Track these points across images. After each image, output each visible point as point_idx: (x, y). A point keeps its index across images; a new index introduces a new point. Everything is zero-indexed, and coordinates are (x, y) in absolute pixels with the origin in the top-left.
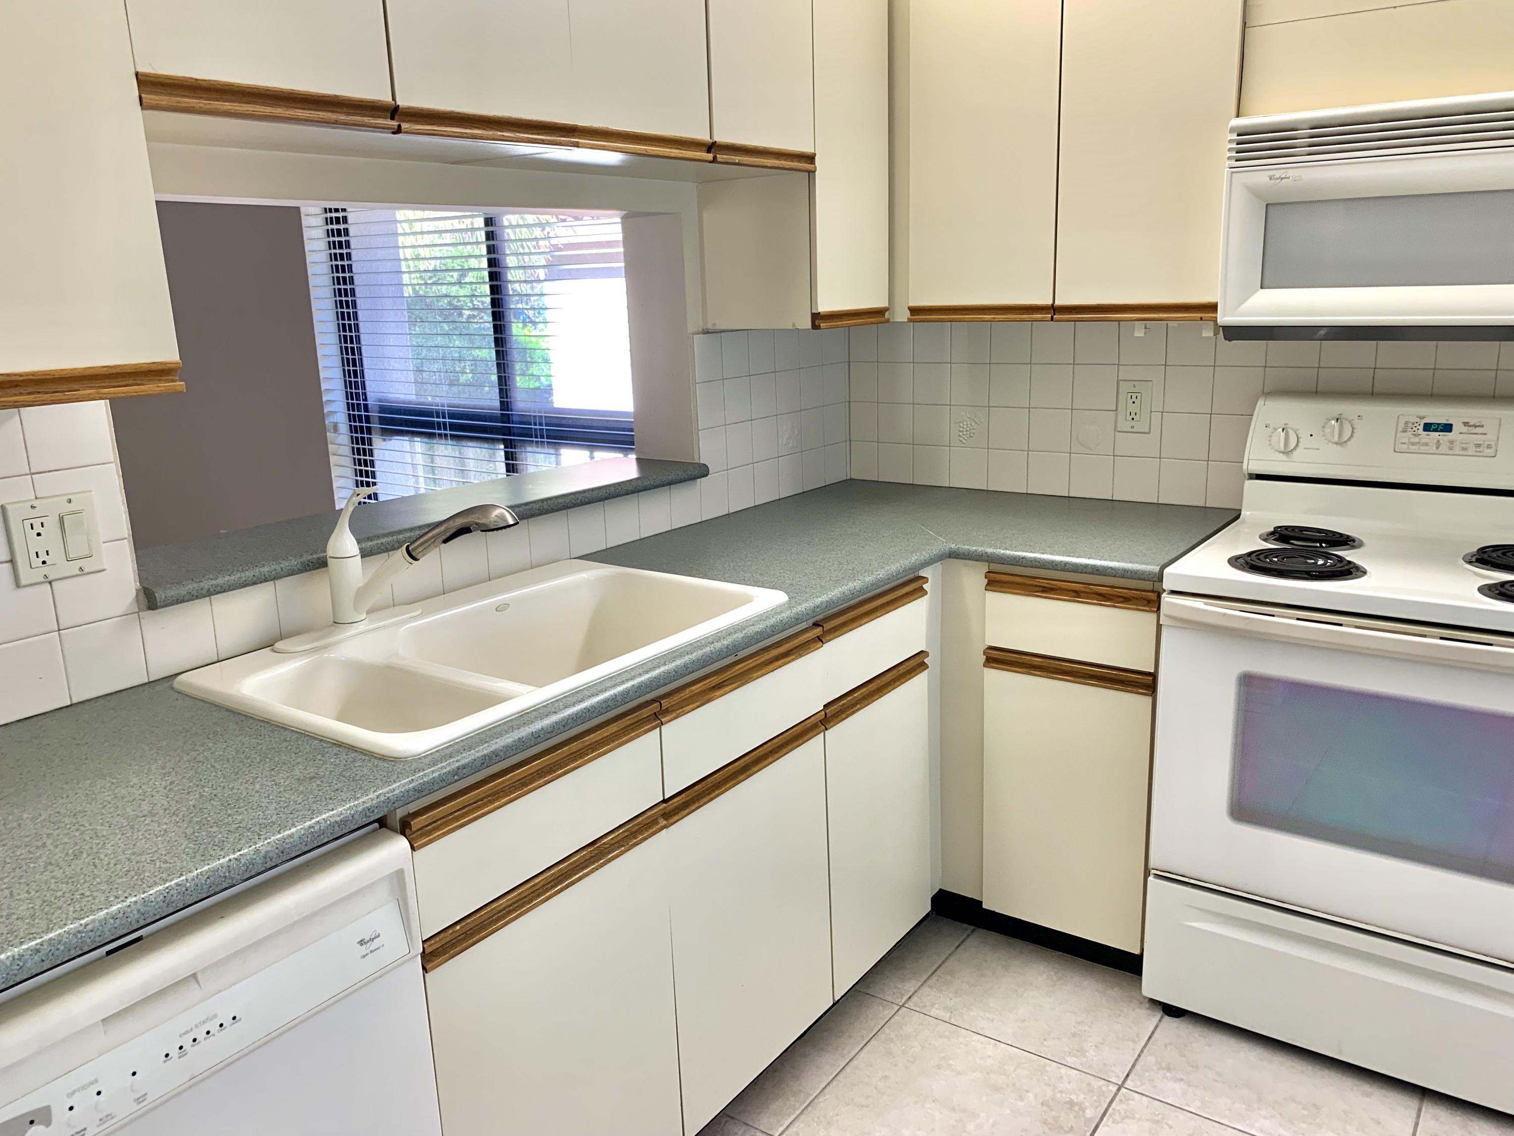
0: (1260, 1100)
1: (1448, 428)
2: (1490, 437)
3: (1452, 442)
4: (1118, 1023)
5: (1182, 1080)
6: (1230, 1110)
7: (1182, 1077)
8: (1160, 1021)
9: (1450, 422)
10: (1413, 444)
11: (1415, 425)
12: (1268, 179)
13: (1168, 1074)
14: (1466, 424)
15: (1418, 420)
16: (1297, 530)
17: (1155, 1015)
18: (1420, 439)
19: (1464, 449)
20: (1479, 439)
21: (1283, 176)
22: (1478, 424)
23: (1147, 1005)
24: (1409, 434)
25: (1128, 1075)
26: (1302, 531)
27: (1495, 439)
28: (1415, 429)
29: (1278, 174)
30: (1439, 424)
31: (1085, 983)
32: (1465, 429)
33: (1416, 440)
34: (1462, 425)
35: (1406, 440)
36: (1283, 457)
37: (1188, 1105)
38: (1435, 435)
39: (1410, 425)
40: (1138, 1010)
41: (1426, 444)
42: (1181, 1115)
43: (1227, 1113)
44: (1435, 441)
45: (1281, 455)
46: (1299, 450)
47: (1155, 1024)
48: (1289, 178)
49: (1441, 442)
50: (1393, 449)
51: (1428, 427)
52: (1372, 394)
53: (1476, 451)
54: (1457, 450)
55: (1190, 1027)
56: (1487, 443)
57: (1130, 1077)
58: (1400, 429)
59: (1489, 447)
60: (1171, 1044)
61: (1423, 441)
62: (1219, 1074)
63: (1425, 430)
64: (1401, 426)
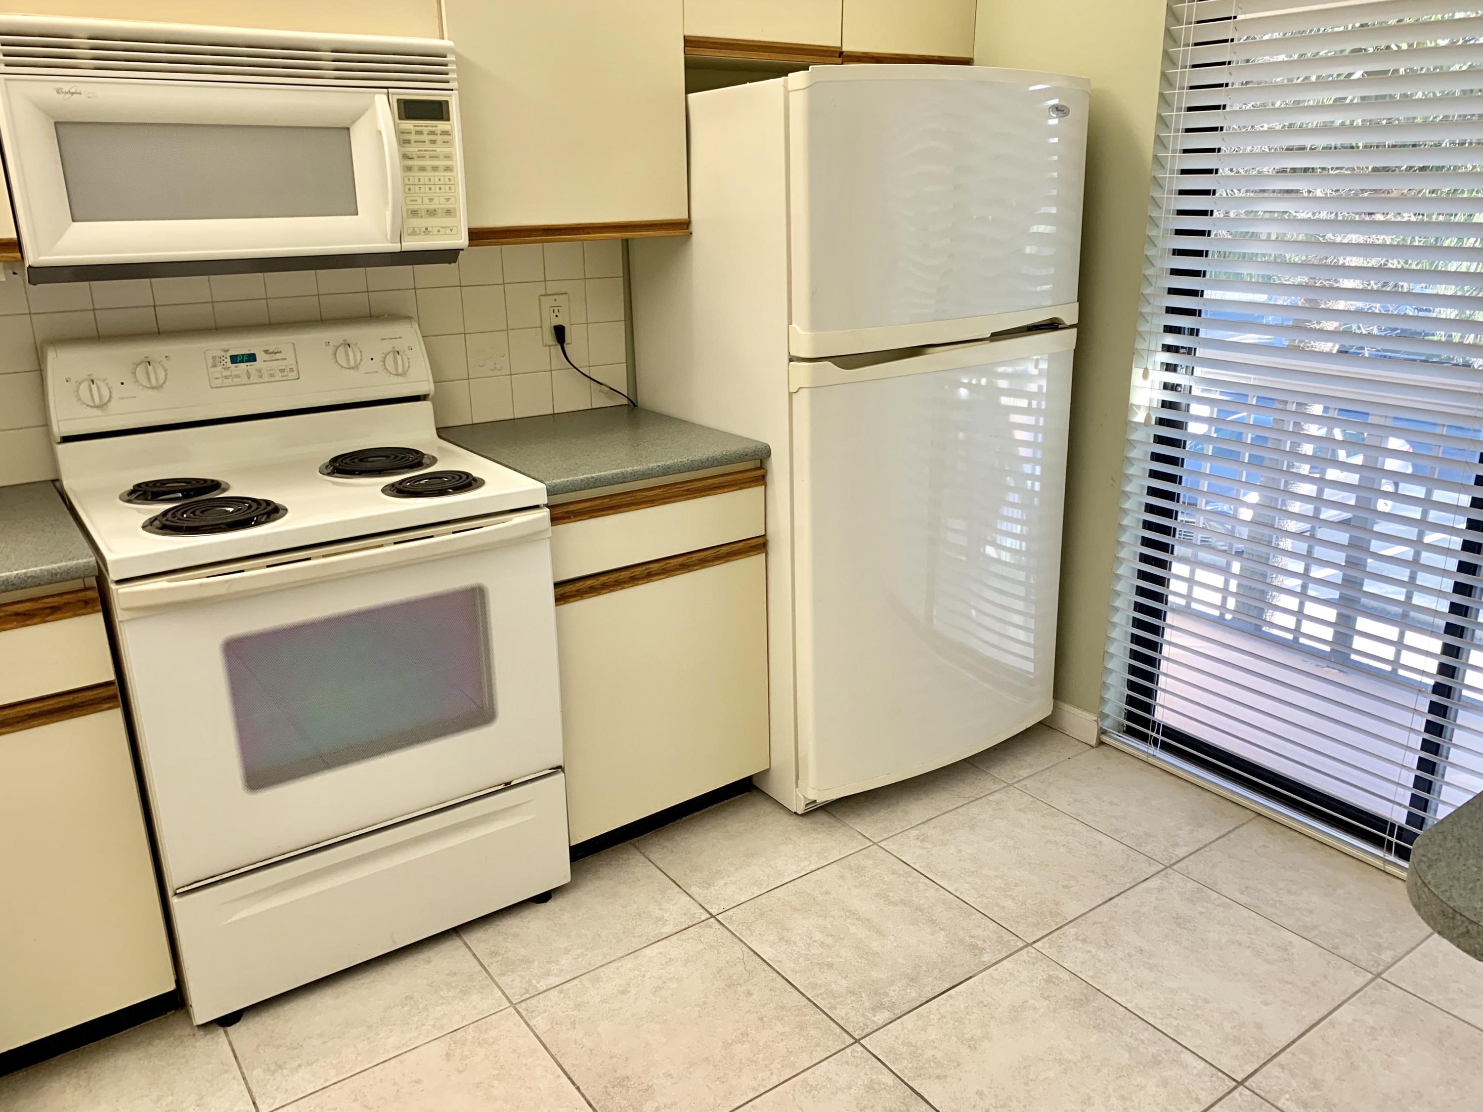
0: (369, 1027)
1: (252, 358)
2: (291, 361)
3: (259, 371)
4: (194, 1069)
5: (300, 1066)
6: (359, 1054)
7: (297, 1063)
8: (227, 1035)
9: (252, 352)
10: (226, 377)
11: (222, 358)
12: (55, 92)
13: (285, 1072)
14: (266, 352)
15: (223, 353)
16: (158, 484)
17: (218, 1035)
18: (231, 372)
19: (272, 375)
20: (281, 364)
21: (73, 90)
22: (276, 351)
23: (201, 1033)
24: (219, 368)
25: (254, 1103)
26: (164, 484)
27: (295, 362)
28: (223, 363)
29: (66, 87)
30: (243, 355)
31: (120, 1062)
32: (267, 357)
33: (227, 373)
34: (264, 353)
35: (218, 375)
36: (98, 412)
37: (327, 1080)
38: (243, 366)
39: (218, 359)
40: (198, 1044)
41: (238, 376)
42: (332, 1092)
43: (360, 1058)
44: (245, 372)
45: (94, 410)
46: (113, 400)
47: (227, 1042)
48: (80, 93)
49: (250, 371)
50: (209, 386)
51: (234, 359)
52: (159, 333)
53: (282, 376)
54: (266, 378)
55: (257, 1019)
56: (289, 367)
57: (257, 1103)
58: (210, 365)
59: (291, 370)
60: (258, 1046)
61: (234, 373)
62: (320, 1036)
63: (232, 362)
64: (210, 362)
